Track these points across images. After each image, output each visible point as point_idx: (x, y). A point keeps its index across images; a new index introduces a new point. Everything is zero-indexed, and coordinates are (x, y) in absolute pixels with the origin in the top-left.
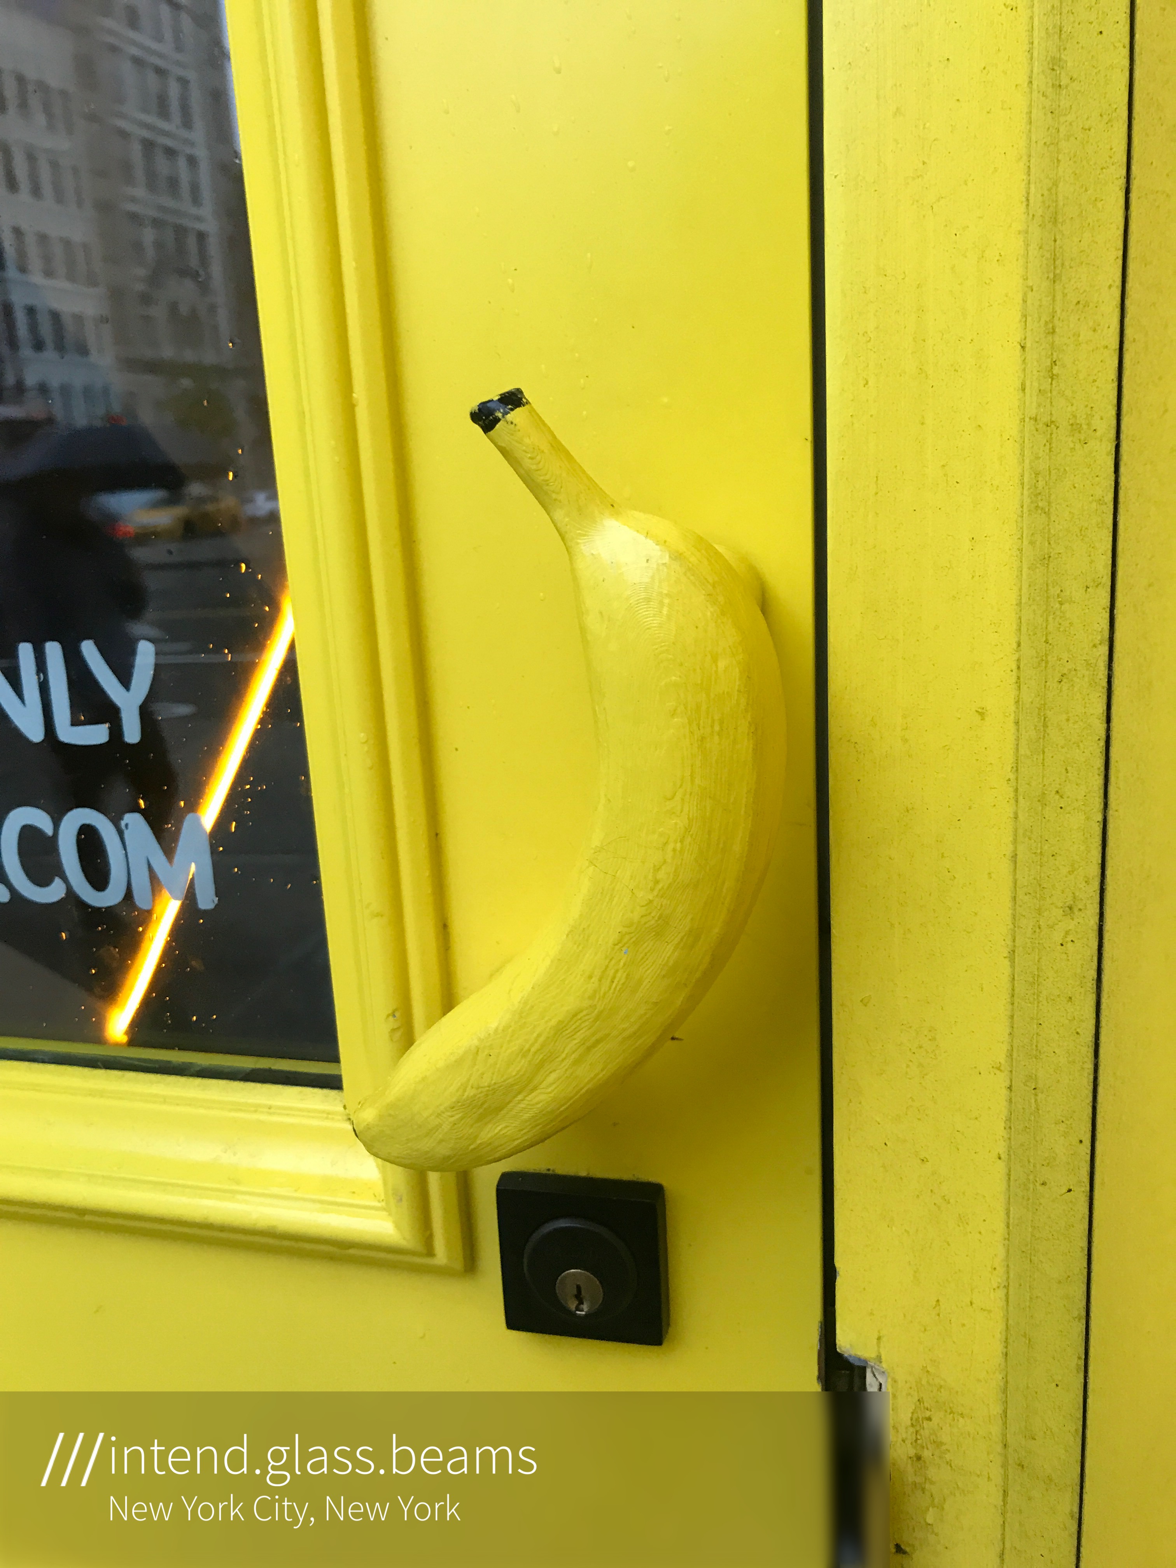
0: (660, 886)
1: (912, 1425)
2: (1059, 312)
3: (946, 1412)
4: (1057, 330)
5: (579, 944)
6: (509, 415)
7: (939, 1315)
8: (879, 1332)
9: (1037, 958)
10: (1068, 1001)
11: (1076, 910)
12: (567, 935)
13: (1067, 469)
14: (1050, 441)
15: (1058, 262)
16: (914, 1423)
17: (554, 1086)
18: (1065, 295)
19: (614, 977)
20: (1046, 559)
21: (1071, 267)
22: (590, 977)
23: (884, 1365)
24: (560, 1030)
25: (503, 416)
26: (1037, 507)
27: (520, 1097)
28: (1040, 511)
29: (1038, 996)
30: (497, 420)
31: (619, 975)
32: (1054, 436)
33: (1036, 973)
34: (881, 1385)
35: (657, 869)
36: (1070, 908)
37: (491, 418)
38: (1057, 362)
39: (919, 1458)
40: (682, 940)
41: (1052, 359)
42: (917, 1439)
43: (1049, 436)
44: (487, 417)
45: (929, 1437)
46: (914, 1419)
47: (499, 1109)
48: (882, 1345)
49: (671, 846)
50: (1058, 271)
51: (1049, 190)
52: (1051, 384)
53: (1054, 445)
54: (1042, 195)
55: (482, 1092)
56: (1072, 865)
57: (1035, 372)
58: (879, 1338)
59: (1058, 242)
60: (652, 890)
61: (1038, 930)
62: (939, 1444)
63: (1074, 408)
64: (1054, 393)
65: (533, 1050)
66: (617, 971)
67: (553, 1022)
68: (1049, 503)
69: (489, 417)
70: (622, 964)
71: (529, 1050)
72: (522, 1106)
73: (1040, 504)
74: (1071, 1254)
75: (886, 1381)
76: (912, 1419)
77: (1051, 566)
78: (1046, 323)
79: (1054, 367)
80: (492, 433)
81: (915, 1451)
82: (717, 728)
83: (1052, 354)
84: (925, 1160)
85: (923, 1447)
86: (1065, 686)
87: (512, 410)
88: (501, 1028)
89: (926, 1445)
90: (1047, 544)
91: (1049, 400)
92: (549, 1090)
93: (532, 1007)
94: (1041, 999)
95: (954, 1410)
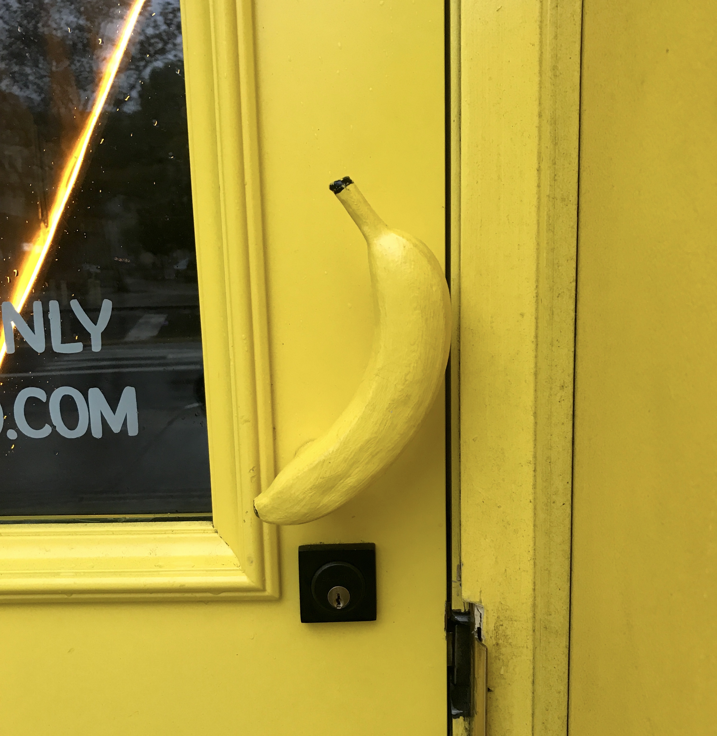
0: (407, 382)
1: (495, 630)
2: (557, 157)
3: (509, 620)
4: (556, 163)
5: (371, 410)
6: (347, 187)
7: (506, 576)
8: (481, 589)
9: (550, 407)
10: (562, 425)
11: (564, 387)
12: (366, 407)
13: (560, 215)
14: (554, 205)
15: (557, 138)
16: (495, 629)
17: (357, 474)
18: (559, 150)
19: (386, 424)
20: (553, 250)
21: (561, 140)
22: (376, 424)
23: (483, 604)
24: (361, 449)
25: (345, 187)
26: (549, 229)
27: (342, 481)
28: (550, 231)
29: (551, 423)
30: (343, 188)
31: (388, 423)
32: (556, 202)
33: (550, 414)
34: (481, 614)
35: (406, 375)
36: (563, 387)
37: (340, 187)
38: (557, 175)
39: (497, 644)
40: (414, 405)
41: (555, 174)
42: (497, 636)
43: (554, 202)
44: (338, 187)
45: (502, 633)
46: (496, 627)
47: (332, 487)
48: (482, 595)
49: (412, 365)
50: (556, 142)
51: (553, 112)
52: (555, 183)
53: (556, 206)
54: (551, 114)
55: (325, 480)
56: (563, 369)
57: (549, 179)
58: (481, 592)
59: (556, 131)
60: (404, 384)
61: (550, 396)
62: (506, 636)
63: (563, 192)
64: (556, 187)
65: (350, 458)
66: (387, 421)
67: (359, 445)
68: (554, 228)
69: (339, 187)
70: (389, 417)
71: (348, 458)
72: (342, 485)
73: (550, 229)
74: (565, 532)
75: (483, 612)
76: (494, 627)
77: (555, 251)
78: (552, 160)
79: (556, 177)
80: (339, 194)
81: (496, 642)
82: (432, 315)
83: (555, 172)
84: (500, 507)
85: (499, 639)
86: (559, 298)
87: (349, 185)
88: (335, 450)
89: (501, 637)
90: (553, 243)
91: (554, 189)
92: (355, 477)
93: (349, 440)
94: (552, 425)
95: (512, 619)
